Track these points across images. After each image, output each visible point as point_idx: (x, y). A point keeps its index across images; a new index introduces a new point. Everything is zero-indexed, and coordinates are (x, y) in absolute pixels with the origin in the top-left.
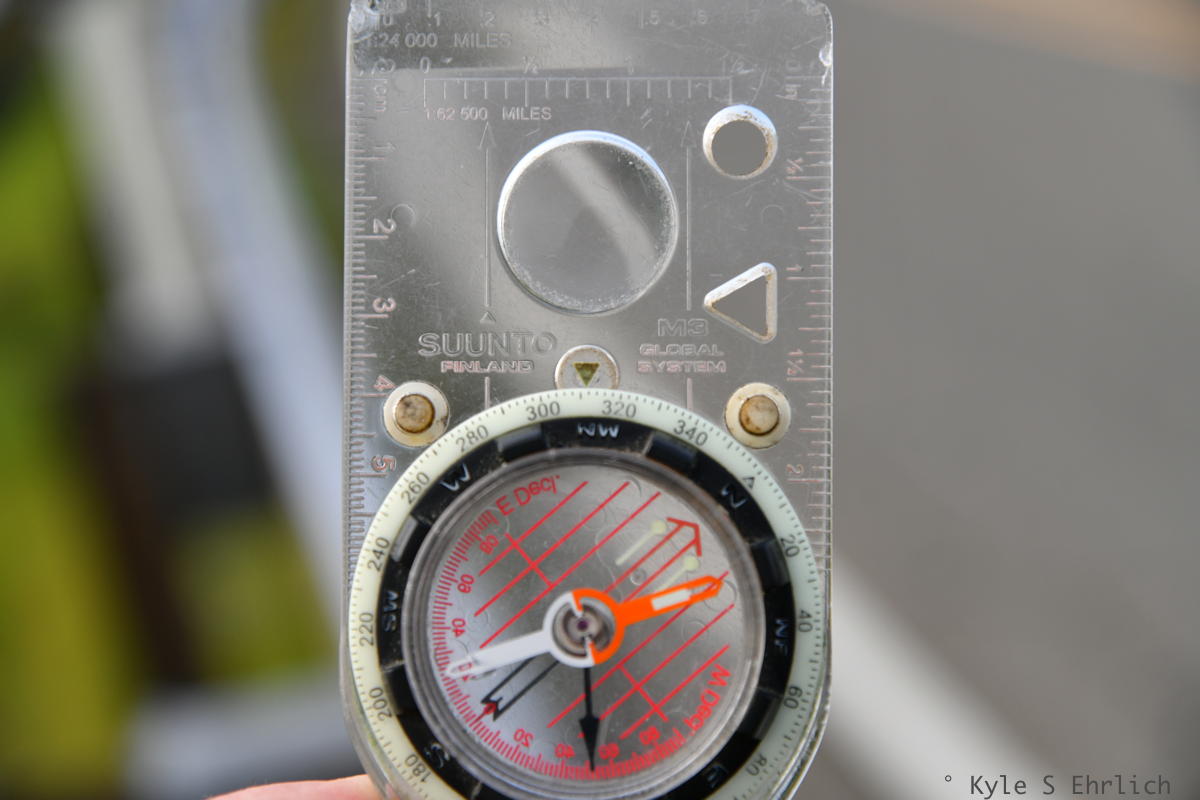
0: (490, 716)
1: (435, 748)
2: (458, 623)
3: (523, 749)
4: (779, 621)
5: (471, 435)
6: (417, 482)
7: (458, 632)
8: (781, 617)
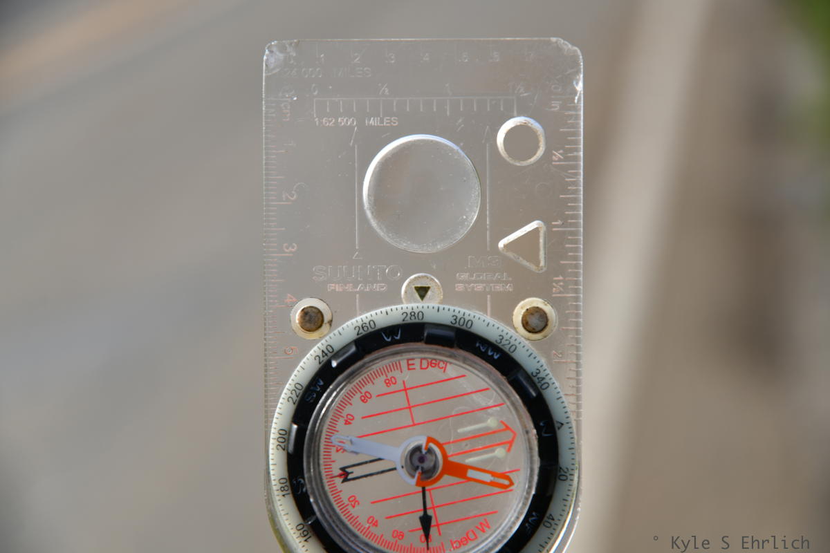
0: (341, 479)
1: (300, 481)
2: (349, 417)
3: (350, 507)
4: (534, 514)
5: (413, 314)
6: (368, 325)
7: (347, 423)
8: (536, 512)
